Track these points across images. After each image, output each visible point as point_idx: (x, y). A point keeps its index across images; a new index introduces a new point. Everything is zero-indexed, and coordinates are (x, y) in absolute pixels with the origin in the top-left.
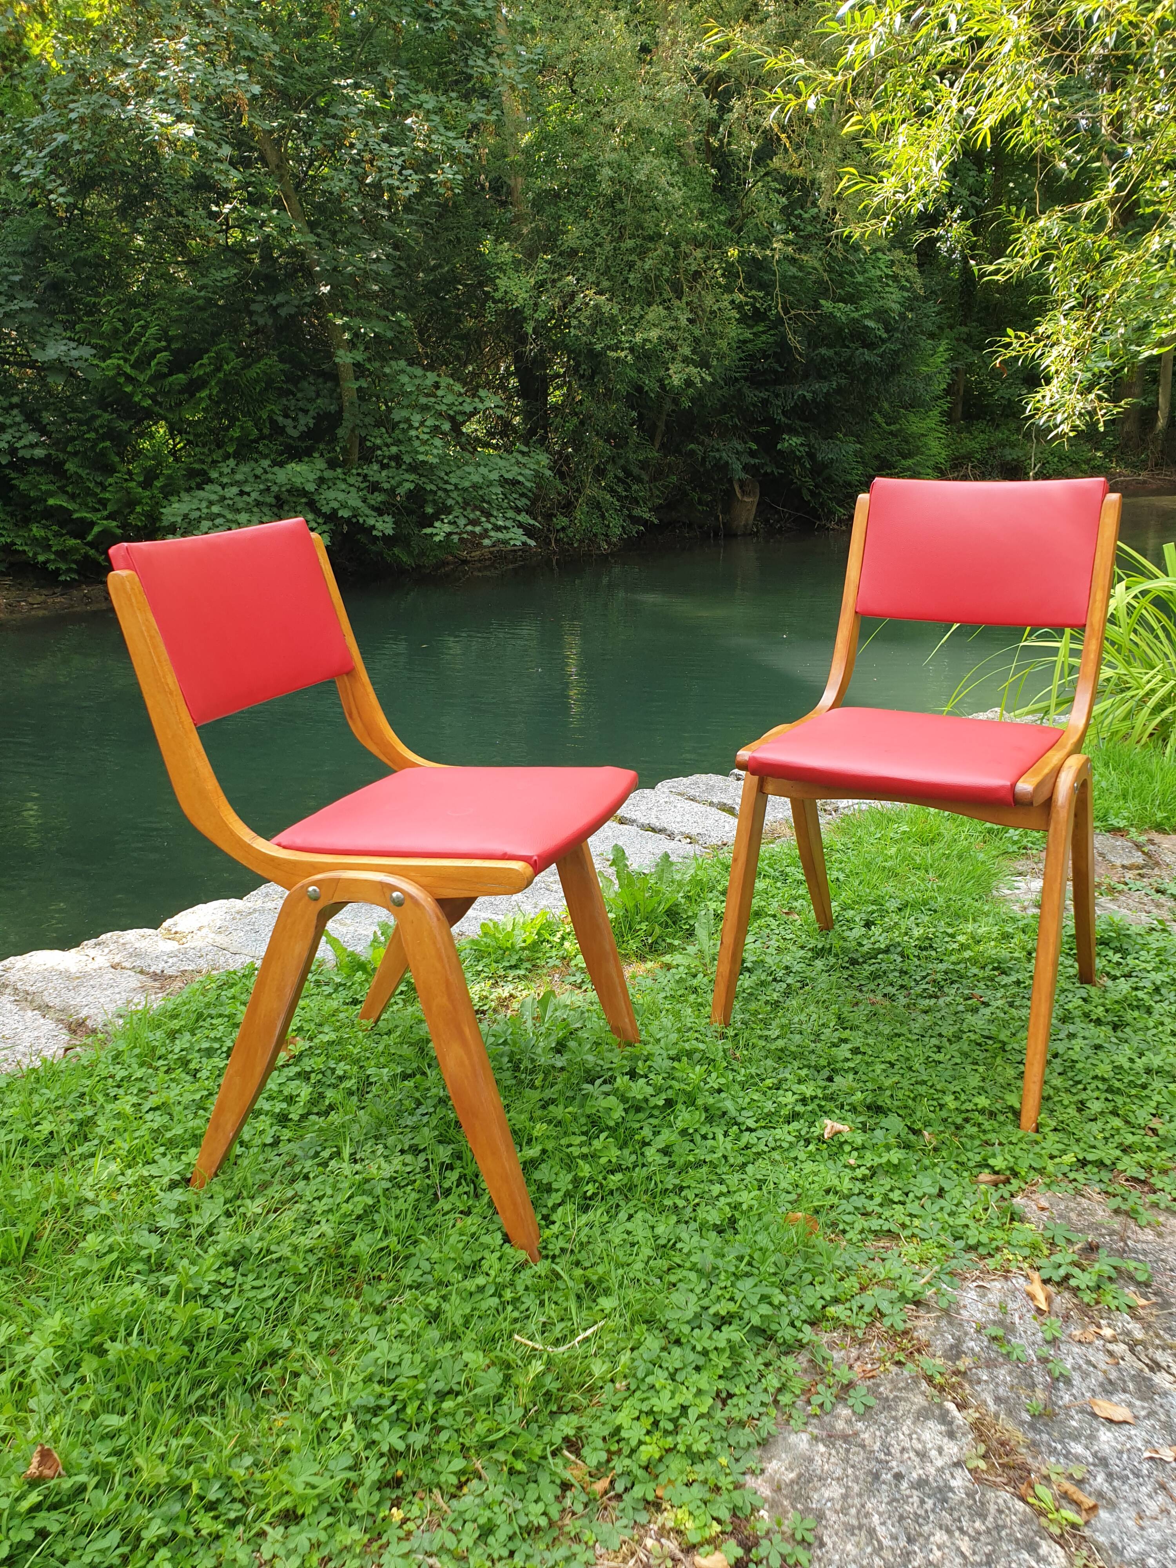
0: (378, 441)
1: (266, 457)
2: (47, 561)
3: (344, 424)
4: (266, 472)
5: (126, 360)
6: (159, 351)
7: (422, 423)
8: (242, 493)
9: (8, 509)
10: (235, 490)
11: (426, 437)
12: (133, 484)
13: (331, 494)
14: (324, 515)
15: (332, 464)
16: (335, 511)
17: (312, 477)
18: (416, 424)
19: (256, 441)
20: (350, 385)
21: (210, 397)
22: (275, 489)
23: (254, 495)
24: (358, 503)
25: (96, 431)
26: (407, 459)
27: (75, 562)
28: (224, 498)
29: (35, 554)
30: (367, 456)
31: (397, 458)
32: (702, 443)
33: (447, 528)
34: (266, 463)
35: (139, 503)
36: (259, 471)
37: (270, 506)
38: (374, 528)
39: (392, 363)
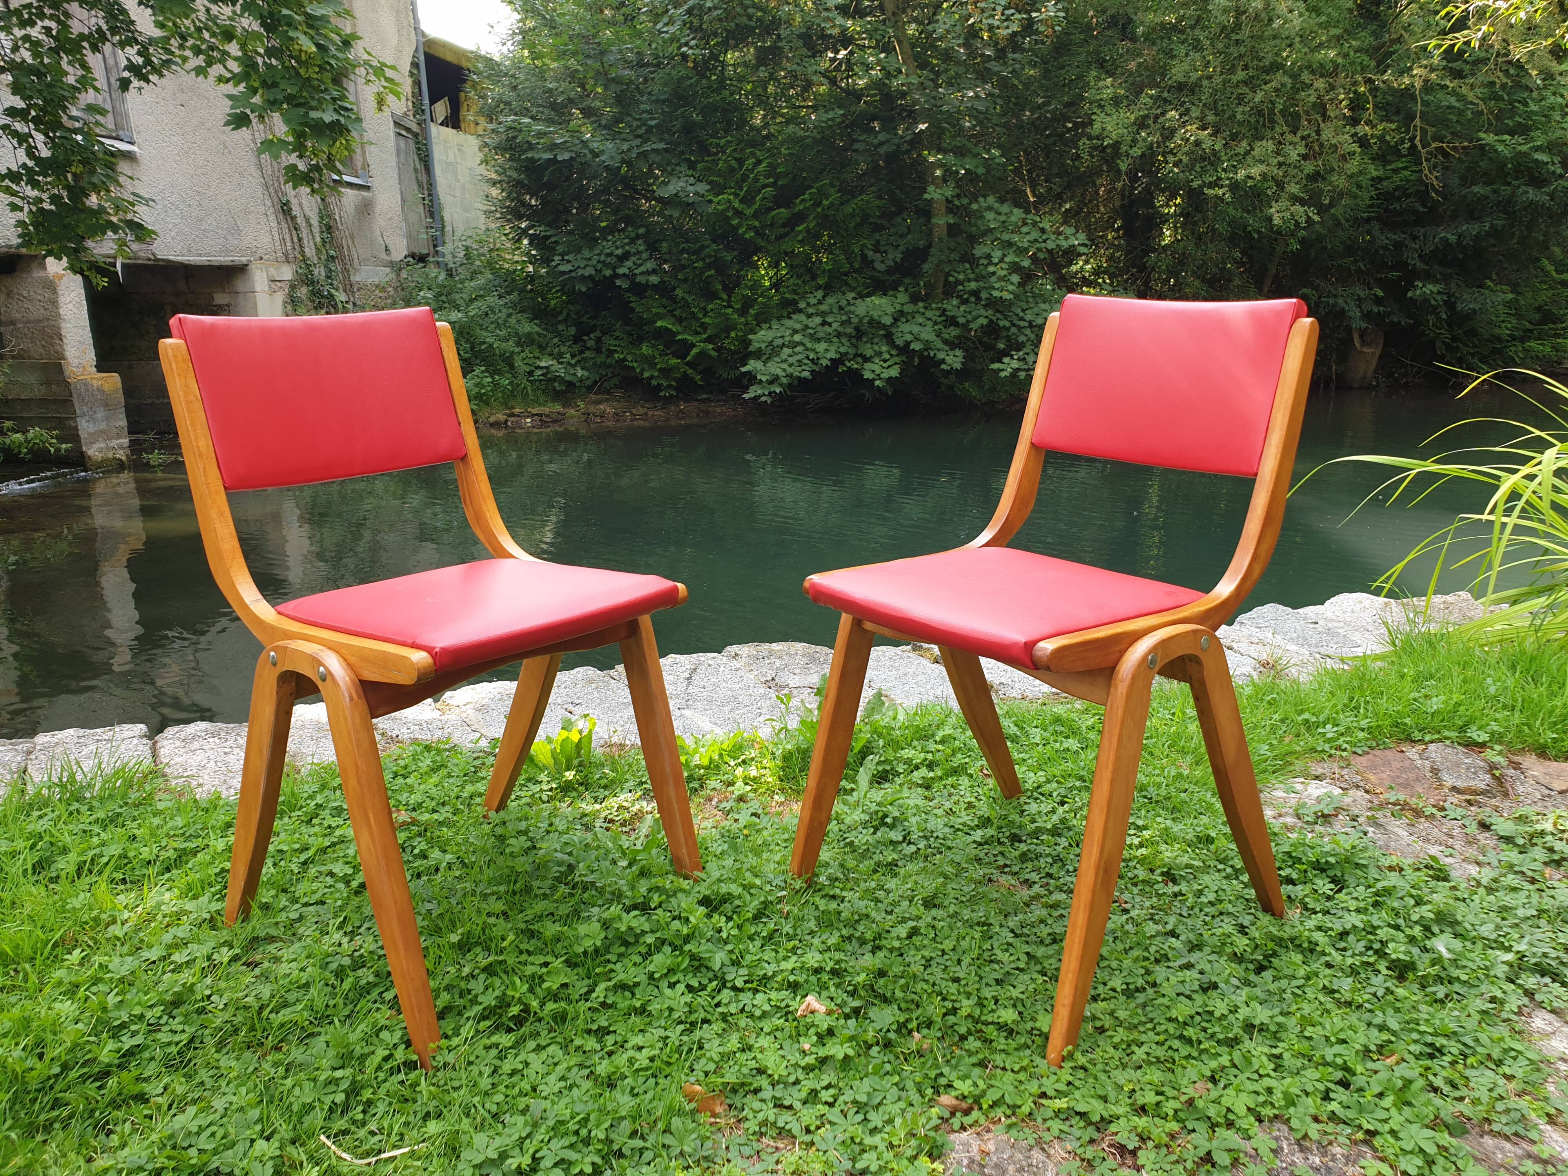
0: (961, 277)
1: (853, 289)
2: (652, 377)
3: (930, 259)
4: (849, 304)
5: (736, 195)
6: (765, 186)
7: (1002, 260)
8: (824, 323)
9: (628, 328)
10: (818, 320)
11: (1004, 273)
12: (730, 311)
13: (906, 327)
14: (897, 347)
15: (915, 299)
16: (908, 344)
17: (890, 310)
18: (996, 260)
19: (846, 274)
20: (941, 221)
21: (808, 231)
22: (855, 320)
23: (835, 326)
24: (932, 337)
25: (703, 260)
26: (984, 295)
27: (675, 379)
28: (807, 327)
29: (643, 370)
30: (949, 290)
31: (976, 293)
32: (1316, 289)
33: (1015, 364)
34: (850, 295)
35: (734, 329)
36: (843, 303)
37: (850, 337)
38: (943, 361)
39: (981, 199)
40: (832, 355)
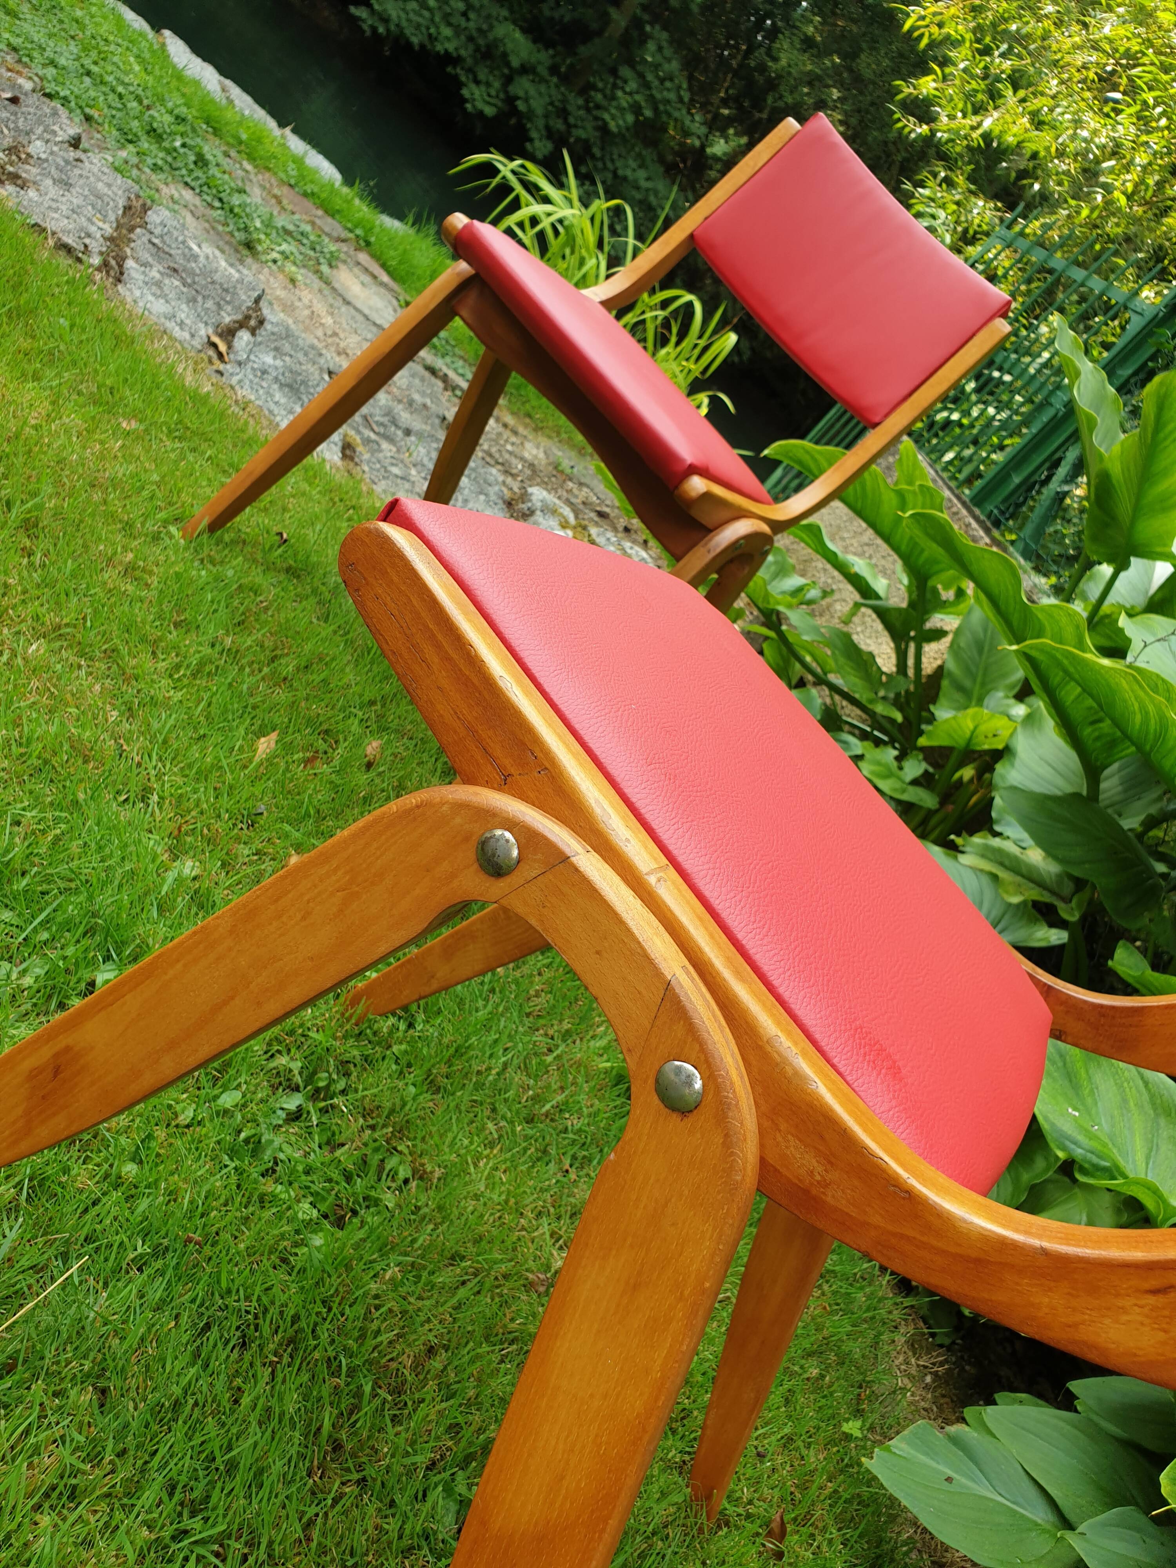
0: (600, 85)
1: (511, 10)
3: (589, 46)
4: (497, 19)
7: (630, 94)
8: (464, 14)
11: (625, 104)
13: (526, 83)
14: (506, 92)
15: (554, 70)
16: (517, 98)
17: (524, 54)
18: (628, 89)
22: (491, 36)
23: (472, 25)
24: (540, 111)
30: (585, 90)
34: (505, 13)
36: (494, 14)
37: (477, 49)
38: (531, 140)
39: (657, 27)
40: (451, 47)
